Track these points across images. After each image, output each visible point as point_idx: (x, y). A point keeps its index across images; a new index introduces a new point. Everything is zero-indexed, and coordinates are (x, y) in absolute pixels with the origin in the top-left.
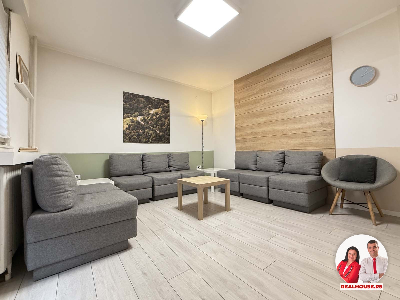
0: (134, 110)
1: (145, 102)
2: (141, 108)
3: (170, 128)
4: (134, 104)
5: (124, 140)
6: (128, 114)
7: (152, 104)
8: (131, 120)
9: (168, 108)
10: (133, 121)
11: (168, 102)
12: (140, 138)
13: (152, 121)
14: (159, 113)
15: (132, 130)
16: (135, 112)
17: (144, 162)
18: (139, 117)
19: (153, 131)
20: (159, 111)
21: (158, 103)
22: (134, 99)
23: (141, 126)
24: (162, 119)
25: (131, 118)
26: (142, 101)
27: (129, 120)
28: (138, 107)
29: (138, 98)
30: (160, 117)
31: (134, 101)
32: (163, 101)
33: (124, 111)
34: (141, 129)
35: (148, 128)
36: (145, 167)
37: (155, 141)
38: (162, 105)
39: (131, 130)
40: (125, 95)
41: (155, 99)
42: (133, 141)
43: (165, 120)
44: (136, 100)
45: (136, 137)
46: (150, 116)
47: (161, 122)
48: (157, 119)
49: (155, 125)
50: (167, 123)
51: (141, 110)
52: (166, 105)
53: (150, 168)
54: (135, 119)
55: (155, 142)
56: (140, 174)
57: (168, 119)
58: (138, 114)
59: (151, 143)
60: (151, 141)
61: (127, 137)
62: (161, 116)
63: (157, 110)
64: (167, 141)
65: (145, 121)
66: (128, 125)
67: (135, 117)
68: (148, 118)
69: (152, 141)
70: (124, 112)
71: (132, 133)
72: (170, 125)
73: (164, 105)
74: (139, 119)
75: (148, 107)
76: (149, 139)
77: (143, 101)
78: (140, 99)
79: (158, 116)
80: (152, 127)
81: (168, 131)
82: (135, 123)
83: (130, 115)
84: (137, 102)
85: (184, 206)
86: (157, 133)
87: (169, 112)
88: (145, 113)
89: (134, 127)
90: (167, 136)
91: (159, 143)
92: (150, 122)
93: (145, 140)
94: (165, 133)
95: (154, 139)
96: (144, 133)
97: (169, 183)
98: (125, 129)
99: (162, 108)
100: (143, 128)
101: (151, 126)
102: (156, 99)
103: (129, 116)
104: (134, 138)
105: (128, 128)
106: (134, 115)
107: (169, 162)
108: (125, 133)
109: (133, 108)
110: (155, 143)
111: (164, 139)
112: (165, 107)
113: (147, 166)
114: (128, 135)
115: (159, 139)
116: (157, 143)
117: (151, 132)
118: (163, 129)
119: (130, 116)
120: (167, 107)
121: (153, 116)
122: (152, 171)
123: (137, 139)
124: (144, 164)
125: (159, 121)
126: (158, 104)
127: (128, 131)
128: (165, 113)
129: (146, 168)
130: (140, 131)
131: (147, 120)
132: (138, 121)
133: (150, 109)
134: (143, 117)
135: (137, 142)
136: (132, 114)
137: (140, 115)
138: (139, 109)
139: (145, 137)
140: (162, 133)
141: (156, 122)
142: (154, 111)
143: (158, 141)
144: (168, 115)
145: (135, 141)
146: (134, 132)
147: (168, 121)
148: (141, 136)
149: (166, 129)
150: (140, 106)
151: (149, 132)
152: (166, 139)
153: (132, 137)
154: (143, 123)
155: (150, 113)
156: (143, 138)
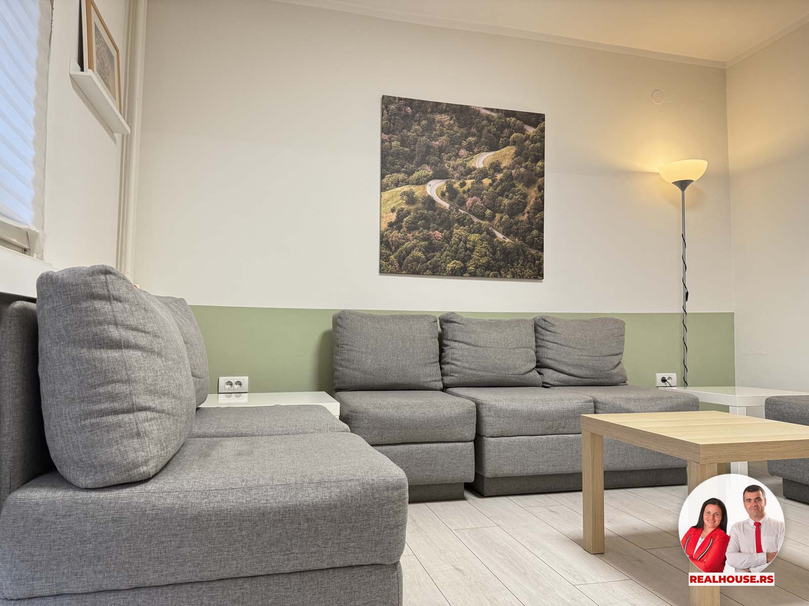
0: (417, 159)
1: (456, 128)
2: (441, 150)
3: (543, 219)
4: (418, 135)
5: (381, 266)
6: (395, 174)
7: (480, 131)
8: (404, 193)
9: (538, 144)
10: (411, 199)
11: (537, 120)
12: (433, 257)
13: (479, 195)
14: (503, 166)
15: (410, 229)
16: (419, 164)
17: (447, 346)
18: (432, 182)
19: (479, 231)
20: (504, 156)
21: (501, 128)
22: (416, 121)
23: (440, 214)
24: (515, 186)
25: (406, 188)
26: (442, 125)
27: (398, 193)
28: (429, 147)
29: (429, 116)
30: (506, 180)
31: (417, 127)
32: (518, 119)
33: (382, 163)
34: (439, 225)
35: (461, 222)
36: (450, 361)
37: (486, 270)
38: (515, 135)
39: (405, 229)
40: (386, 107)
41: (488, 112)
42: (412, 268)
43: (524, 190)
44: (424, 122)
45: (420, 254)
46: (471, 179)
47: (511, 199)
48: (497, 186)
49: (488, 208)
50: (532, 203)
51: (439, 157)
52: (531, 130)
53: (466, 365)
54: (418, 191)
55: (487, 273)
56: (433, 385)
57: (539, 187)
58: (427, 170)
59: (473, 275)
60: (471, 268)
61: (390, 255)
62: (511, 174)
63: (498, 152)
64: (530, 268)
65: (452, 196)
66: (395, 214)
67: (420, 182)
68: (463, 185)
69: (476, 268)
70: (382, 168)
71: (408, 240)
72: (543, 210)
73: (522, 131)
74: (434, 189)
75: (464, 143)
76: (464, 261)
77: (447, 123)
78: (438, 117)
79: (499, 176)
80: (478, 217)
81: (535, 232)
82: (420, 205)
83: (401, 176)
84: (427, 130)
85: (610, 538)
86: (495, 239)
87: (542, 157)
88: (453, 167)
89: (415, 218)
90: (534, 252)
92: (469, 201)
93: (450, 265)
94: (524, 240)
95: (484, 260)
96: (447, 239)
97: (541, 431)
98: (385, 226)
99: (514, 143)
100: (446, 222)
101: (473, 214)
102: (493, 114)
103: (399, 182)
104: (413, 257)
105: (395, 223)
106: (416, 175)
107: (540, 350)
108: (385, 242)
109: (414, 150)
110: (488, 276)
111: (521, 262)
112: (525, 141)
113: (458, 360)
114: (393, 248)
115: (502, 263)
116: (495, 276)
117: (474, 237)
118: (516, 224)
119: (402, 181)
120: (534, 141)
121: (483, 178)
122: (474, 379)
123: (424, 263)
124: (448, 351)
125: (502, 195)
126: (502, 132)
127: (395, 233)
128: (527, 163)
129: (453, 367)
130: (433, 231)
131: (461, 194)
132: (429, 195)
133: (472, 150)
134: (447, 182)
135: (425, 271)
136: (410, 173)
137: (436, 177)
138: (435, 155)
139: (450, 254)
140: (514, 241)
141: (494, 198)
142: (485, 157)
143: (499, 269)
144: (538, 169)
145: (415, 269)
146: (414, 237)
147: (537, 191)
148: (437, 252)
149: (531, 223)
150: (437, 143)
151: (466, 237)
152: (529, 264)
153: (408, 254)
154: (446, 205)
155: (469, 168)
156: (446, 256)
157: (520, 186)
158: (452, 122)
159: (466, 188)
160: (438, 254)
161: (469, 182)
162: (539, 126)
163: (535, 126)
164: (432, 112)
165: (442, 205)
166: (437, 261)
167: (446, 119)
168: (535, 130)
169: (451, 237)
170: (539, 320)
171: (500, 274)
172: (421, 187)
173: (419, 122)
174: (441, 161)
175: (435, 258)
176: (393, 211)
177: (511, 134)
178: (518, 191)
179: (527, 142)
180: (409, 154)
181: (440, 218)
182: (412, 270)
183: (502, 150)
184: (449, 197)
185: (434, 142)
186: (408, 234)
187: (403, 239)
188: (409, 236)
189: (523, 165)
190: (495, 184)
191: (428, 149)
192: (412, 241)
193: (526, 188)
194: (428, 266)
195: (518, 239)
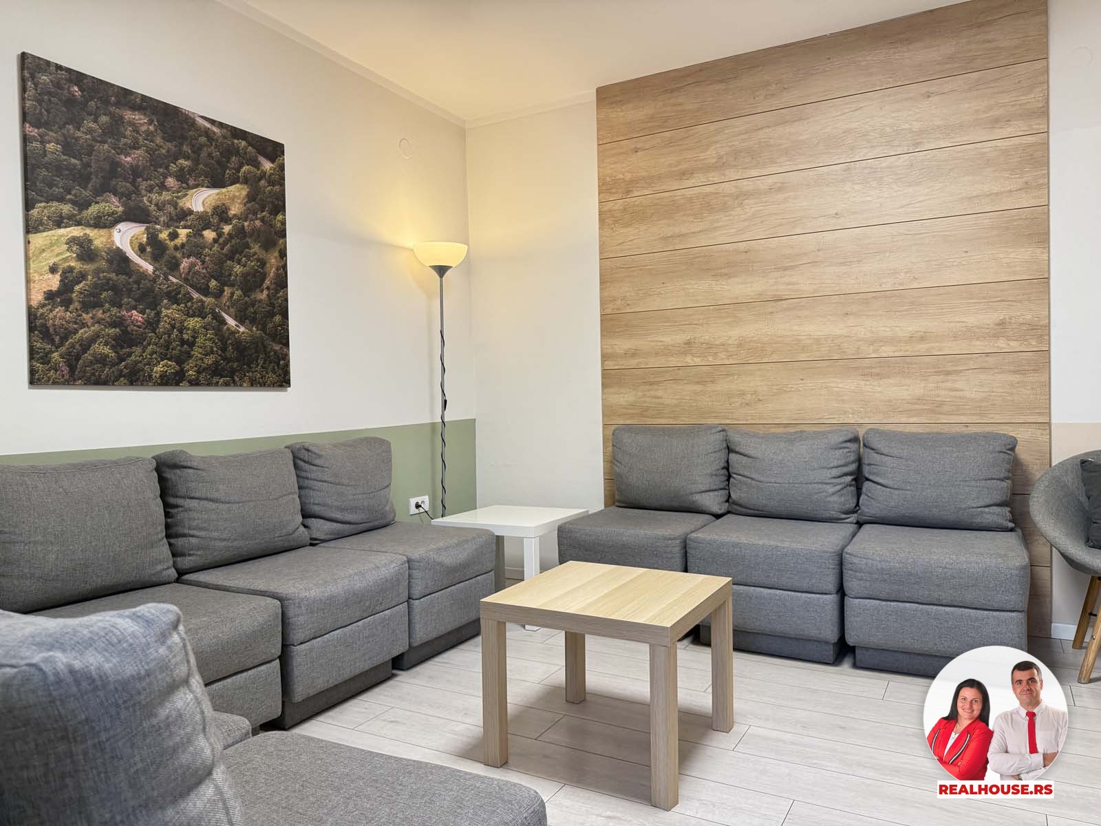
0: (95, 181)
1: (159, 140)
2: (136, 172)
3: (286, 300)
4: (94, 139)
5: (31, 372)
6: (55, 203)
7: (196, 151)
8: (72, 241)
9: (277, 188)
10: (86, 251)
11: (275, 150)
12: (130, 355)
13: (198, 255)
14: (232, 212)
15: (87, 306)
16: (99, 192)
17: (177, 506)
18: (122, 226)
19: (201, 313)
20: (233, 199)
21: (227, 153)
22: (90, 114)
23: (138, 282)
25: (76, 231)
26: (136, 130)
27: (64, 240)
28: (115, 165)
29: (112, 109)
30: (237, 236)
31: (92, 125)
32: (250, 144)
33: (25, 179)
34: (136, 300)
35: (173, 297)
36: (186, 531)
38: (246, 168)
39: (76, 305)
40: (30, 77)
41: (208, 125)
42: (93, 374)
43: (262, 254)
44: (104, 119)
45: (107, 350)
46: (185, 227)
47: (244, 266)
48: (225, 243)
49: (213, 277)
50: (272, 274)
51: (133, 183)
52: (267, 166)
53: (216, 534)
54: (98, 238)
55: (214, 380)
56: (160, 576)
57: (280, 252)
58: (113, 204)
59: (195, 384)
60: (191, 372)
61: (51, 352)
62: (243, 226)
63: (224, 190)
64: (274, 372)
65: (156, 253)
66: (57, 277)
68: (174, 236)
69: (199, 372)
71: (84, 325)
72: (286, 286)
73: (257, 165)
74: (126, 236)
75: (173, 167)
76: (180, 362)
77: (144, 128)
78: (129, 115)
79: (227, 229)
80: (199, 290)
81: (278, 318)
82: (103, 264)
83: (66, 208)
84: (111, 133)
86: (225, 327)
87: (283, 208)
88: (156, 205)
89: (95, 286)
90: (277, 347)
91: (235, 383)
92: (185, 264)
93: (159, 369)
94: (264, 329)
95: (209, 360)
96: (152, 324)
98: (37, 297)
99: (246, 181)
100: (148, 297)
101: (192, 286)
102: (215, 129)
103: (62, 218)
104: (93, 355)
105: (59, 293)
106: (93, 210)
107: (305, 492)
109: (88, 165)
110: (217, 384)
111: (261, 362)
112: (260, 179)
113: (202, 529)
114: (56, 338)
116: (227, 385)
117: (194, 323)
118: (253, 305)
119: (69, 218)
120: (271, 183)
121: (203, 229)
122: (227, 555)
123: (113, 365)
124: (180, 515)
125: (232, 259)
126: (228, 161)
127: (59, 310)
128: (264, 213)
129: (193, 540)
130: (128, 311)
131: (171, 251)
132: (118, 248)
133: (187, 181)
134: (147, 229)
135: (117, 379)
136: (83, 205)
137: (128, 217)
138: (125, 179)
139: (158, 350)
140: (251, 330)
141: (220, 263)
142: (206, 195)
143: (232, 373)
144: (279, 225)
145: (100, 376)
146: (96, 320)
147: (279, 258)
148: (137, 346)
149: (272, 305)
150: (128, 159)
151: (182, 322)
152: (272, 365)
153: (85, 349)
154: (148, 267)
155: (182, 209)
156: (151, 354)
157: (256, 248)
158: (151, 128)
159: (178, 241)
160: (138, 350)
161: (183, 233)
162: (278, 161)
163: (273, 161)
164: (117, 104)
165: (142, 267)
166: (136, 363)
167: (142, 122)
168: (272, 165)
169: (159, 321)
170: (299, 449)
172: (103, 232)
173: (96, 116)
174: (137, 191)
175: (133, 357)
176: (53, 269)
177: (241, 167)
178: (254, 255)
179: (263, 182)
180: (80, 171)
181: (139, 289)
182: (93, 378)
183: (230, 189)
184: (152, 253)
185: (122, 157)
186: (84, 315)
187: (75, 323)
188: (86, 317)
189: (259, 216)
190: (221, 240)
191: (114, 168)
192: (91, 325)
193: (264, 252)
194: (121, 371)
195: (257, 327)
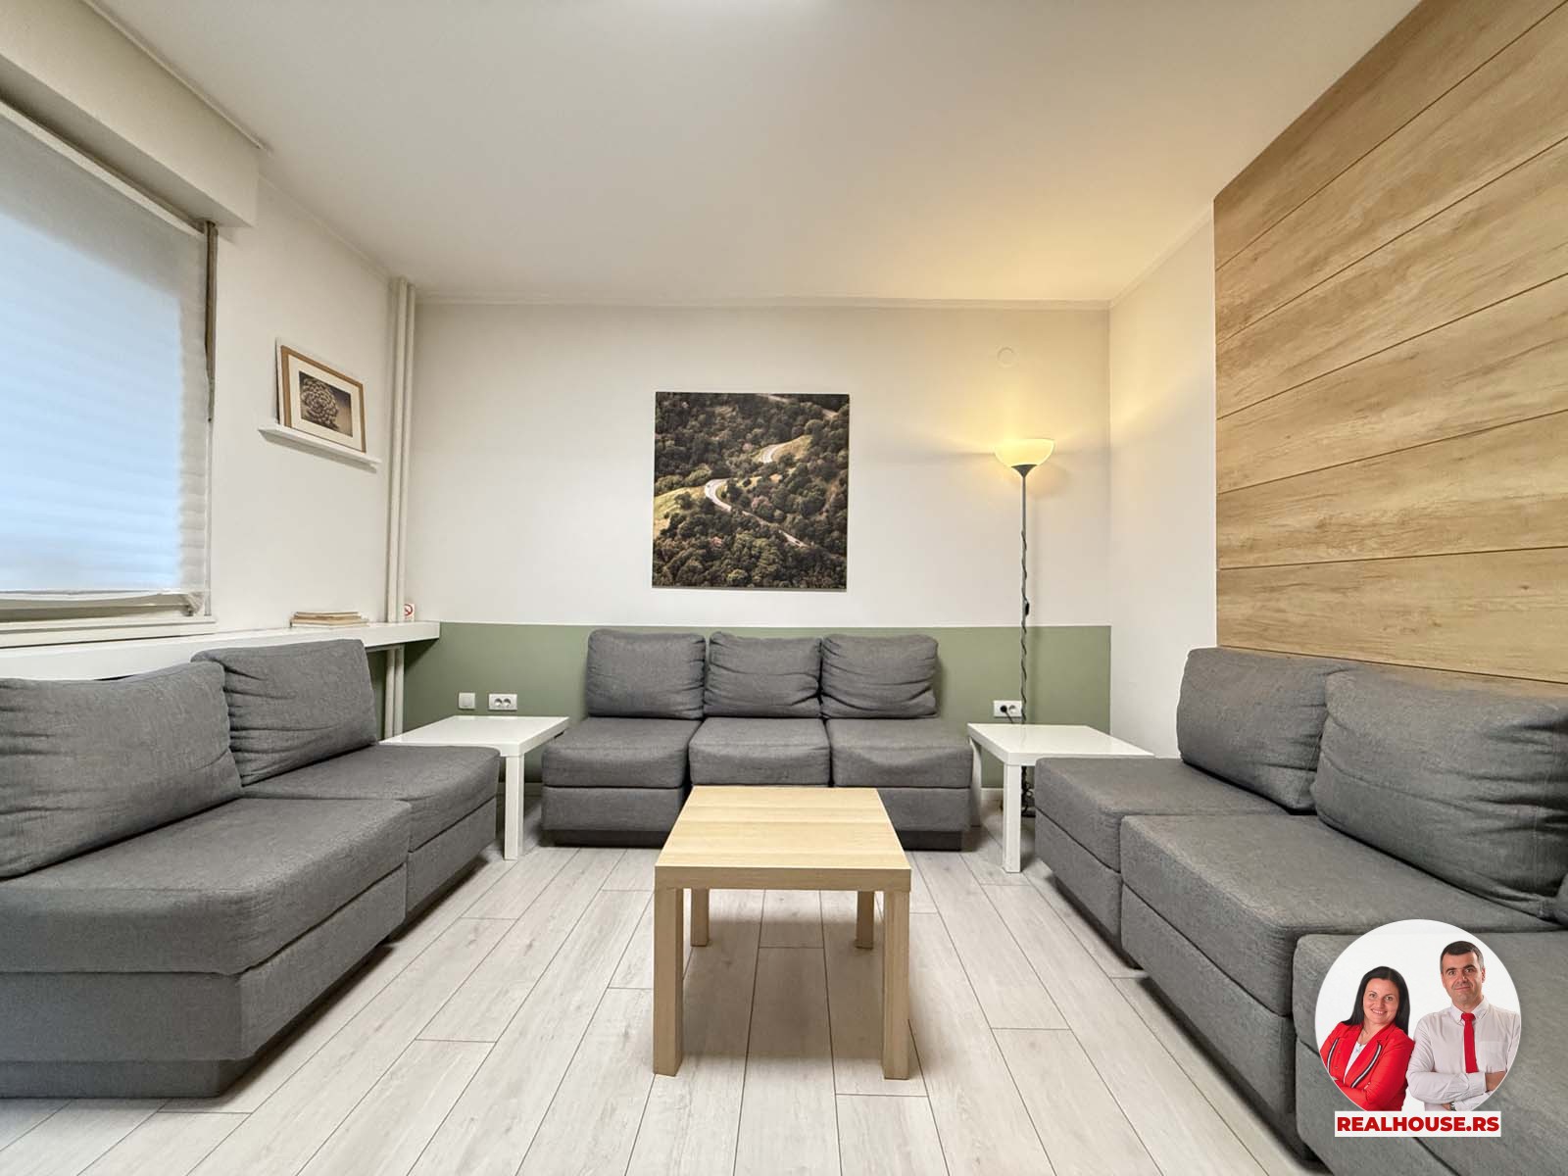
0: (694, 458)
1: (739, 420)
2: (722, 445)
3: (846, 519)
4: (695, 432)
5: (654, 577)
6: (669, 477)
7: (768, 421)
8: (678, 497)
9: (840, 430)
10: (686, 503)
11: (839, 402)
12: (712, 566)
13: (766, 494)
14: (796, 458)
15: (685, 537)
16: (696, 464)
17: (709, 670)
18: (708, 484)
19: (767, 535)
20: (797, 448)
21: (795, 414)
22: (693, 416)
23: (719, 518)
24: (810, 481)
25: (680, 491)
26: (723, 418)
27: (674, 497)
28: (708, 444)
29: (708, 409)
30: (800, 475)
31: (694, 423)
32: (814, 403)
33: (656, 465)
34: (718, 530)
35: (745, 525)
36: (709, 687)
37: (774, 580)
38: (810, 422)
39: (680, 537)
40: (661, 405)
41: (778, 399)
42: (687, 579)
43: (823, 485)
44: (702, 417)
45: (697, 564)
46: (756, 476)
47: (806, 496)
48: (789, 482)
49: (778, 508)
50: (831, 500)
51: (720, 453)
52: (831, 415)
53: (724, 693)
54: (695, 493)
55: (775, 583)
57: (841, 480)
58: (707, 470)
59: (759, 586)
60: (756, 578)
61: (663, 566)
62: (806, 467)
63: (790, 443)
64: (829, 576)
65: (735, 496)
66: (669, 520)
67: (697, 483)
68: (748, 483)
69: (762, 577)
70: (655, 471)
71: (683, 549)
72: (846, 507)
73: (820, 416)
74: (712, 490)
75: (749, 436)
76: (748, 570)
77: (729, 415)
78: (719, 410)
79: (791, 471)
80: (764, 519)
81: (836, 534)
82: (697, 509)
83: (676, 478)
84: (706, 425)
86: (786, 544)
87: (846, 445)
88: (735, 465)
89: (691, 523)
90: (834, 557)
92: (755, 502)
93: (732, 575)
94: (821, 543)
95: (772, 569)
96: (728, 546)
98: (658, 534)
99: (810, 431)
100: (727, 527)
101: (761, 517)
102: (784, 400)
103: (673, 484)
104: (688, 567)
105: (669, 530)
106: (692, 476)
107: (823, 676)
108: (658, 553)
109: (690, 448)
110: (777, 586)
111: (817, 569)
112: (824, 428)
113: (718, 688)
114: (667, 558)
115: (794, 571)
116: (786, 587)
117: (759, 542)
118: (812, 525)
119: (677, 484)
120: (835, 427)
121: (772, 474)
123: (701, 573)
124: (708, 676)
125: (795, 493)
126: (795, 420)
127: (668, 541)
128: (827, 453)
129: (713, 694)
130: (712, 537)
131: (745, 494)
132: (707, 498)
133: (758, 444)
134: (728, 482)
135: (703, 582)
136: (685, 474)
137: (715, 476)
138: (714, 452)
139: (732, 562)
140: (810, 545)
141: (785, 497)
142: (774, 450)
143: (791, 578)
144: (841, 459)
145: (692, 580)
146: (690, 545)
147: (839, 485)
148: (717, 561)
149: (831, 524)
150: (717, 438)
151: (751, 542)
152: (828, 571)
153: (683, 564)
154: (727, 507)
155: (755, 464)
156: (727, 565)
157: (817, 481)
158: (734, 413)
159: (751, 487)
160: (717, 563)
161: (754, 480)
162: (841, 410)
163: (836, 411)
164: (711, 405)
165: (723, 508)
166: (716, 572)
167: (728, 411)
168: (836, 414)
169: (733, 543)
170: (824, 638)
171: (792, 584)
172: (698, 489)
173: (696, 417)
174: (722, 458)
175: (714, 568)
176: (666, 517)
177: (807, 421)
178: (815, 487)
179: (826, 429)
180: (684, 453)
181: (720, 523)
182: (687, 582)
183: (795, 441)
184: (732, 497)
185: (713, 438)
186: (684, 543)
187: (677, 548)
189: (821, 456)
190: (786, 480)
191: (707, 446)
192: (688, 548)
193: (825, 483)
194: (705, 577)
195: (815, 543)
